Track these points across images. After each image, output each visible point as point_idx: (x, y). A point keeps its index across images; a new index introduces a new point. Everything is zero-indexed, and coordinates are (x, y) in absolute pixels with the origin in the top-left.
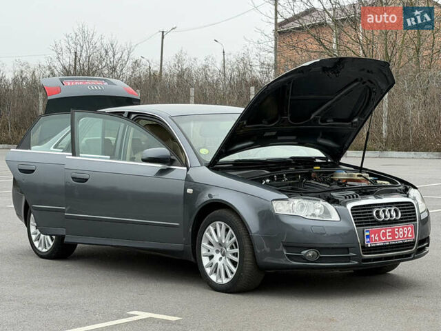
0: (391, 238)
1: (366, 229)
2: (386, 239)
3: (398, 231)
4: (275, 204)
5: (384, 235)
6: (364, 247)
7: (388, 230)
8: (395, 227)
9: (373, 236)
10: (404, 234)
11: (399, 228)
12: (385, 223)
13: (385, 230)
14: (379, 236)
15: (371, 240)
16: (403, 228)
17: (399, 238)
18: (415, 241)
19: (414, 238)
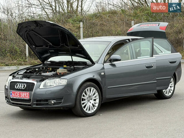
0: (19, 96)
1: (11, 91)
2: (17, 96)
3: (22, 94)
7: (18, 93)
9: (13, 94)
10: (25, 96)
11: (22, 93)
12: (17, 90)
13: (17, 92)
14: (15, 94)
15: (12, 96)
16: (24, 93)
17: (22, 97)
18: (31, 100)
19: (29, 98)
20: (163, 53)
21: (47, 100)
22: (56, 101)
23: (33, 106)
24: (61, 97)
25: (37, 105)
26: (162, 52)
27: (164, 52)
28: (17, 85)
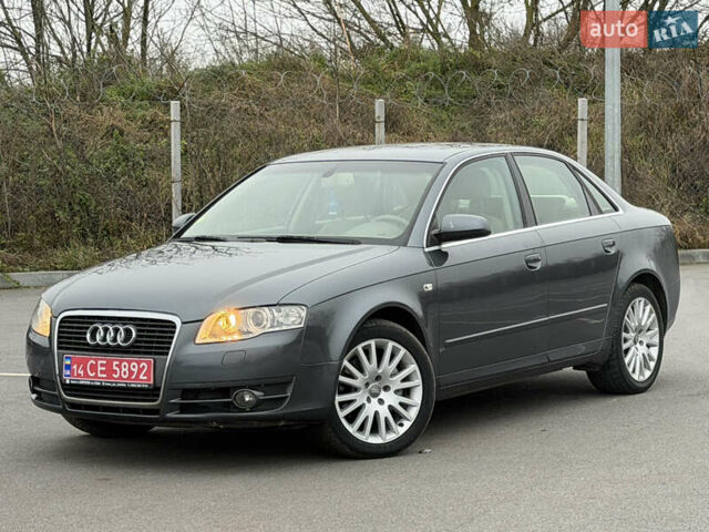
0: (104, 376)
1: (68, 354)
2: (96, 376)
3: (119, 366)
5: (94, 368)
6: (63, 384)
7: (100, 362)
9: (75, 367)
10: (131, 373)
11: (121, 361)
12: (97, 349)
13: (96, 360)
14: (84, 369)
15: (72, 374)
16: (130, 362)
17: (120, 378)
18: (159, 389)
19: (152, 382)
20: (621, 212)
21: (225, 391)
22: (262, 394)
23: (169, 415)
24: (284, 380)
25: (184, 408)
26: (616, 209)
27: (623, 209)
28: (96, 329)
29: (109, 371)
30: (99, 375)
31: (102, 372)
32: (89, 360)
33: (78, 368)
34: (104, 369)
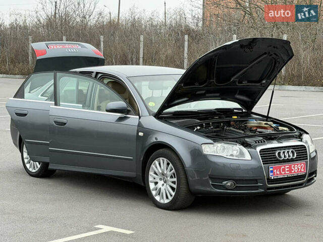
3: (294, 167)
4: (204, 147)
5: (284, 170)
6: (268, 179)
7: (286, 167)
8: (292, 164)
9: (275, 171)
10: (298, 169)
11: (294, 165)
12: (284, 161)
13: (284, 166)
14: (280, 171)
15: (274, 174)
16: (297, 165)
17: (295, 172)
19: (305, 172)
29: (290, 170)
30: (286, 172)
31: (287, 171)
32: (281, 167)
33: (277, 171)
34: (288, 169)
